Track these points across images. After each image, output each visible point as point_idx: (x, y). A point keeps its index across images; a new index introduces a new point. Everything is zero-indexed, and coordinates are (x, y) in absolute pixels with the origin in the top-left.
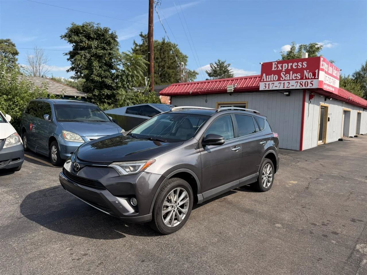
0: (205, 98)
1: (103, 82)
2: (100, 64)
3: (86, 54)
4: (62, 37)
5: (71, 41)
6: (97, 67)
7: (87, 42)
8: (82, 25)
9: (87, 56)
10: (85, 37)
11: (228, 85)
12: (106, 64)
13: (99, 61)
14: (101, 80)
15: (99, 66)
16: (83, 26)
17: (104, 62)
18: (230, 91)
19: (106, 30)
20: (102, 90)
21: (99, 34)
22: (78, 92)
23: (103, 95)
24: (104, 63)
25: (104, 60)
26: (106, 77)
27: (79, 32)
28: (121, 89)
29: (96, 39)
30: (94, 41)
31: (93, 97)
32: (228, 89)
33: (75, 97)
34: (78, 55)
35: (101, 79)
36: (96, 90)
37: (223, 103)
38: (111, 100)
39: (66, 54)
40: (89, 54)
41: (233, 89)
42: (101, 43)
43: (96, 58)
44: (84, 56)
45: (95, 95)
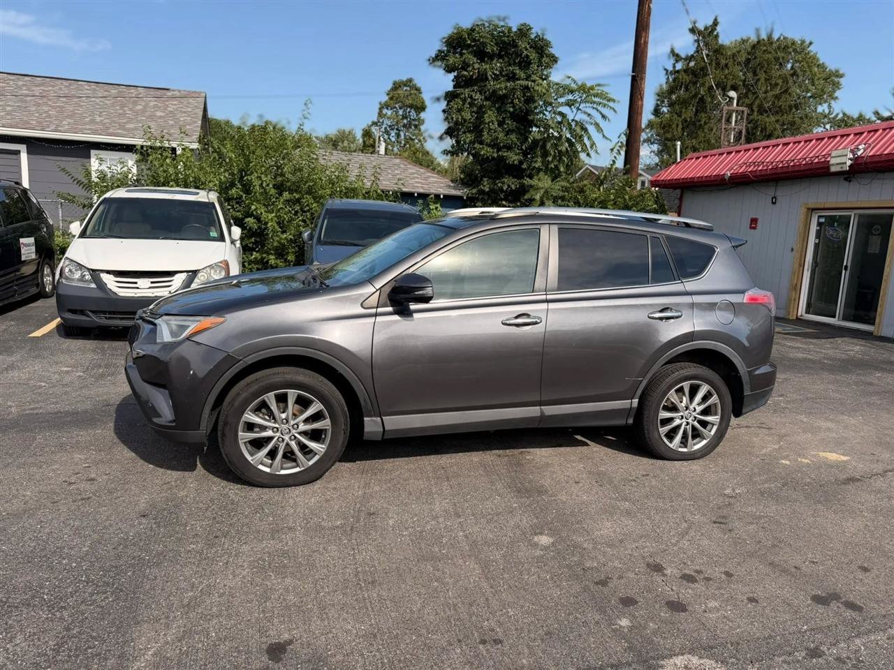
0: (771, 193)
1: (502, 159)
2: (501, 115)
3: (474, 95)
4: (433, 60)
5: (449, 70)
6: (493, 124)
7: (476, 66)
8: (469, 26)
9: (475, 100)
10: (476, 54)
12: (513, 116)
13: (499, 110)
14: (495, 155)
15: (497, 120)
16: (473, 30)
17: (512, 110)
18: (840, 166)
19: (524, 31)
20: (499, 179)
21: (504, 42)
22: (452, 185)
23: (501, 190)
24: (509, 112)
25: (511, 105)
26: (509, 148)
27: (464, 44)
28: (541, 174)
29: (500, 56)
30: (494, 61)
31: (480, 197)
32: (833, 161)
33: (442, 196)
34: (456, 100)
35: (498, 152)
36: (485, 179)
37: (822, 207)
38: (520, 201)
39: (438, 99)
40: (481, 94)
41: (849, 163)
42: (510, 65)
43: (494, 103)
44: (469, 100)
45: (482, 192)
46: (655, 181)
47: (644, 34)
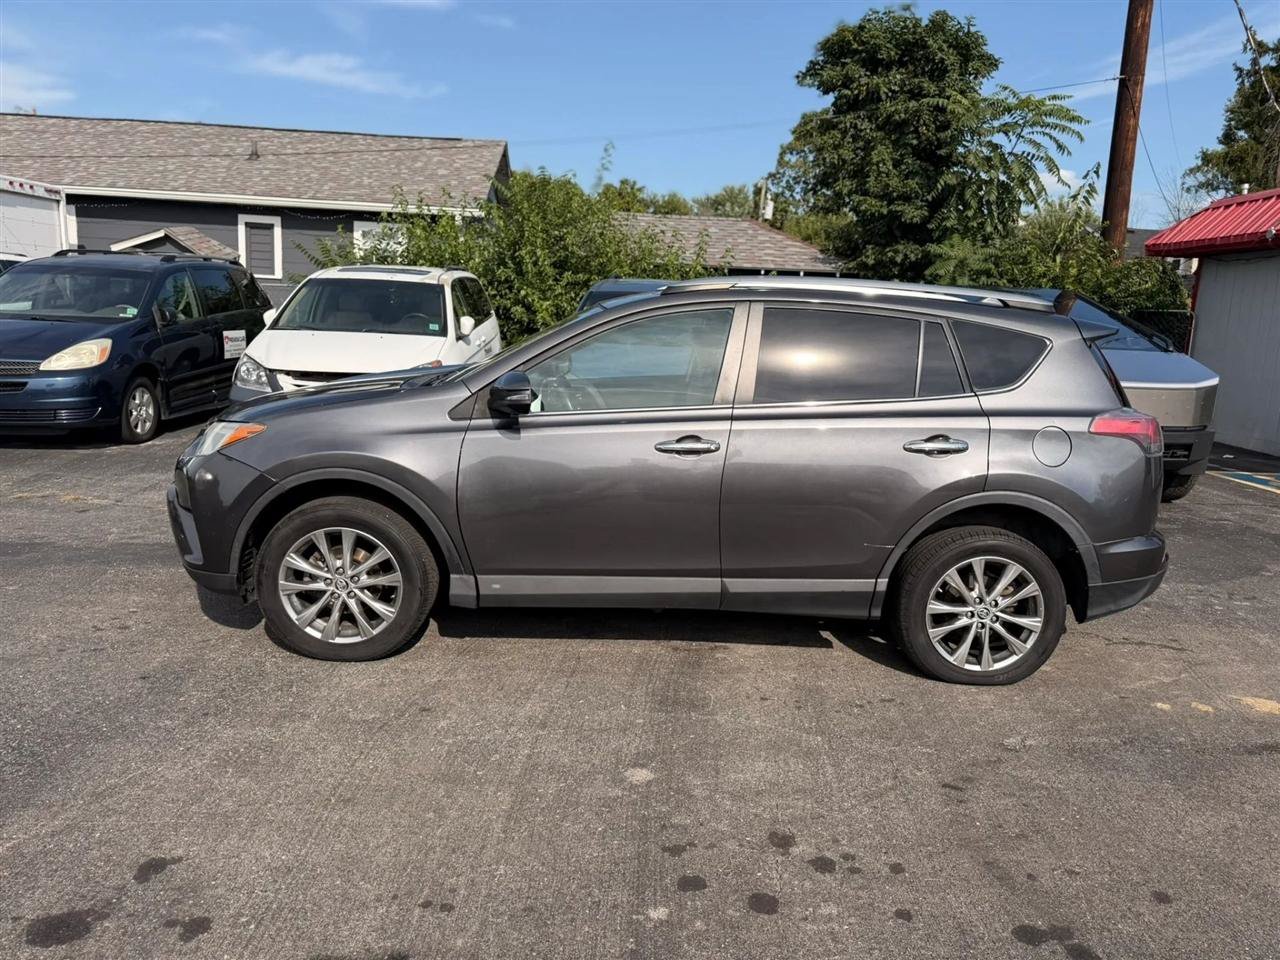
1: (894, 216)
2: (897, 151)
3: (859, 124)
4: (801, 78)
5: (824, 88)
6: (884, 164)
7: (864, 80)
8: (856, 23)
9: (861, 131)
10: (864, 64)
12: (917, 153)
13: (895, 143)
14: (885, 211)
15: (892, 159)
16: (861, 28)
17: (915, 142)
19: (939, 23)
20: (890, 245)
21: (907, 42)
22: (821, 256)
23: (893, 262)
24: (911, 145)
25: (914, 136)
26: (906, 198)
27: (848, 49)
28: (956, 238)
29: (901, 64)
30: (892, 72)
34: (832, 132)
35: (889, 205)
36: (869, 247)
40: (870, 121)
42: (916, 76)
43: (889, 134)
44: (852, 131)
45: (864, 266)
46: (1154, 245)
47: (1142, 13)
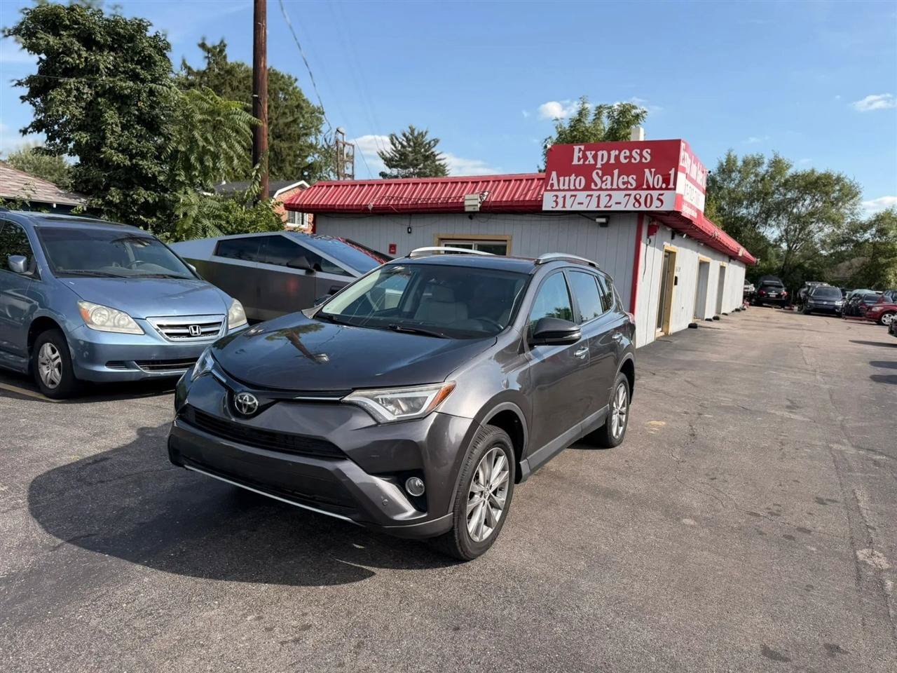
0: (405, 222)
2: (124, 117)
3: (81, 88)
5: (34, 48)
7: (84, 54)
8: (67, 5)
9: (83, 94)
10: (80, 39)
11: (465, 193)
12: (140, 119)
13: (119, 109)
14: (128, 163)
15: (121, 123)
16: (72, 9)
17: (137, 113)
18: (473, 207)
19: (140, 27)
20: (132, 189)
21: (118, 34)
23: (134, 202)
24: (134, 115)
25: (136, 108)
26: (143, 156)
27: (61, 23)
29: (112, 49)
30: (105, 53)
31: (106, 209)
32: (467, 203)
33: (55, 206)
34: (58, 90)
35: (131, 160)
36: (113, 189)
37: (451, 237)
38: (156, 216)
39: (20, 83)
40: (90, 87)
41: (479, 205)
42: (126, 61)
43: (112, 101)
44: (75, 93)
45: (110, 203)
46: (290, 204)
